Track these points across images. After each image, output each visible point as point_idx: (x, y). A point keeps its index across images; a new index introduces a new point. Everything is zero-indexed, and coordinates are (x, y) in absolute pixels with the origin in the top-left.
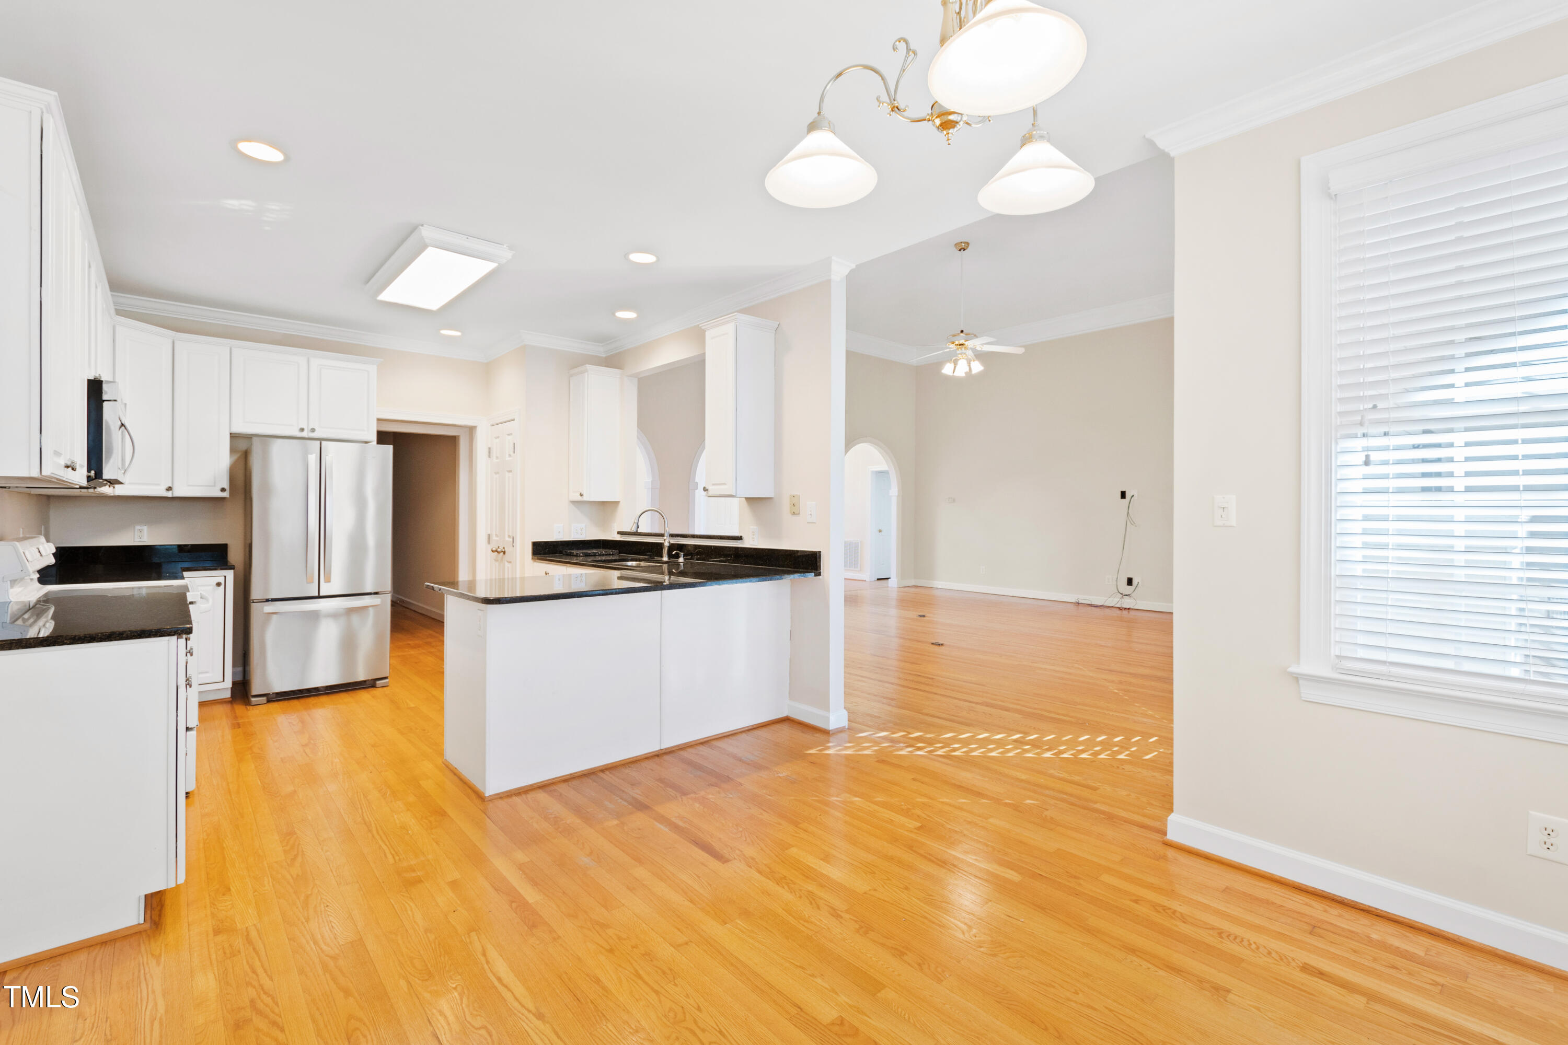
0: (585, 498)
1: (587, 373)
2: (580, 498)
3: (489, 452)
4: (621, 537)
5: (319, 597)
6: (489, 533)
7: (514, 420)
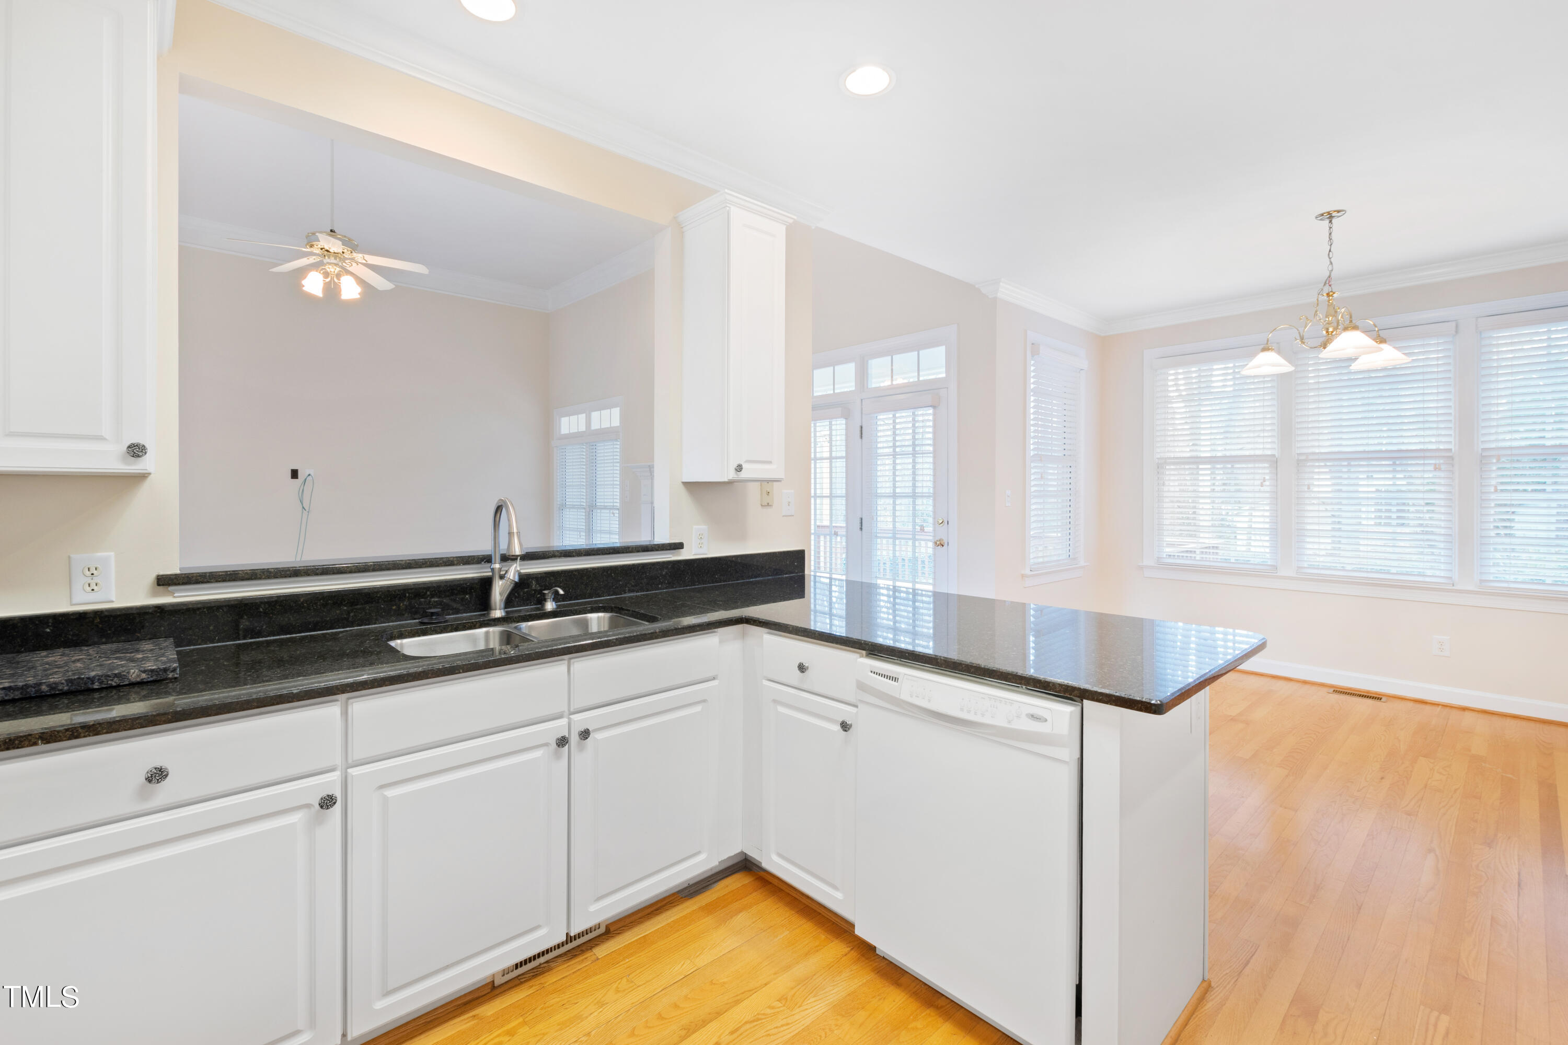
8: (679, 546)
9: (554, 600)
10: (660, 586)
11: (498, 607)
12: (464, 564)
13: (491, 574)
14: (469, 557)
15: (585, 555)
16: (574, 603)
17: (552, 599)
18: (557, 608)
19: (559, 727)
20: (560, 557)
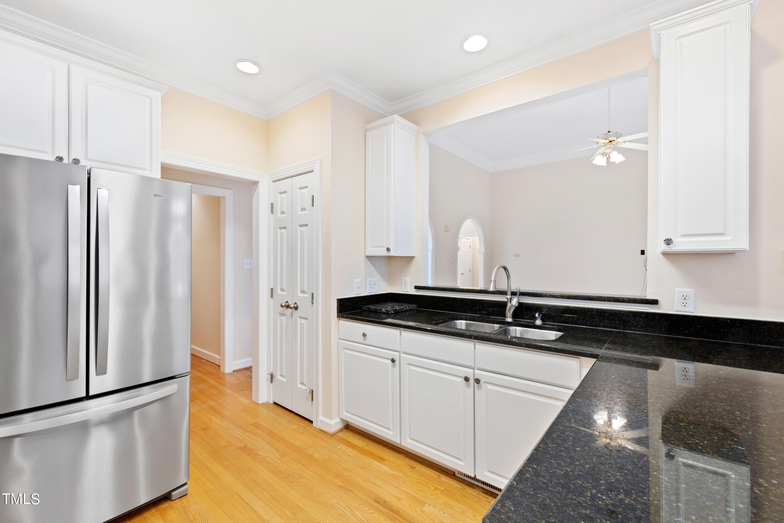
0: (392, 253)
1: (393, 125)
2: (385, 253)
3: (272, 208)
4: (416, 291)
5: (88, 397)
6: (272, 287)
7: (312, 171)
8: (655, 302)
9: (541, 319)
10: (633, 328)
11: (509, 317)
12: (500, 294)
13: (506, 300)
14: (502, 291)
15: (567, 298)
16: (552, 324)
17: (540, 319)
18: (542, 324)
19: (469, 372)
20: (550, 297)
